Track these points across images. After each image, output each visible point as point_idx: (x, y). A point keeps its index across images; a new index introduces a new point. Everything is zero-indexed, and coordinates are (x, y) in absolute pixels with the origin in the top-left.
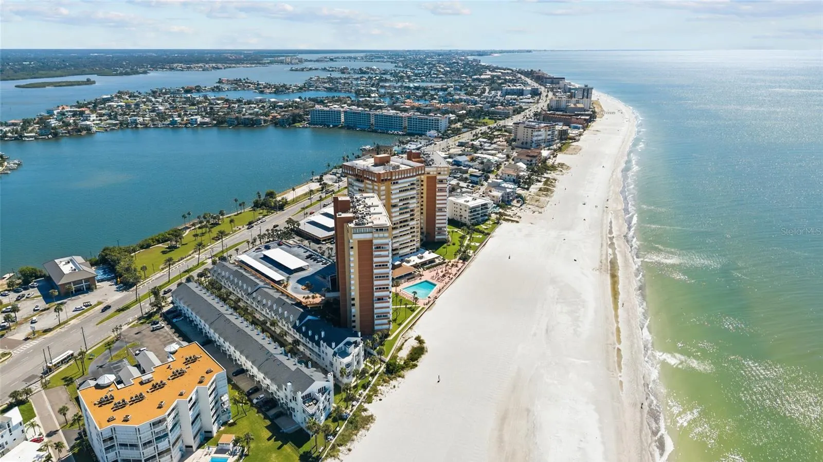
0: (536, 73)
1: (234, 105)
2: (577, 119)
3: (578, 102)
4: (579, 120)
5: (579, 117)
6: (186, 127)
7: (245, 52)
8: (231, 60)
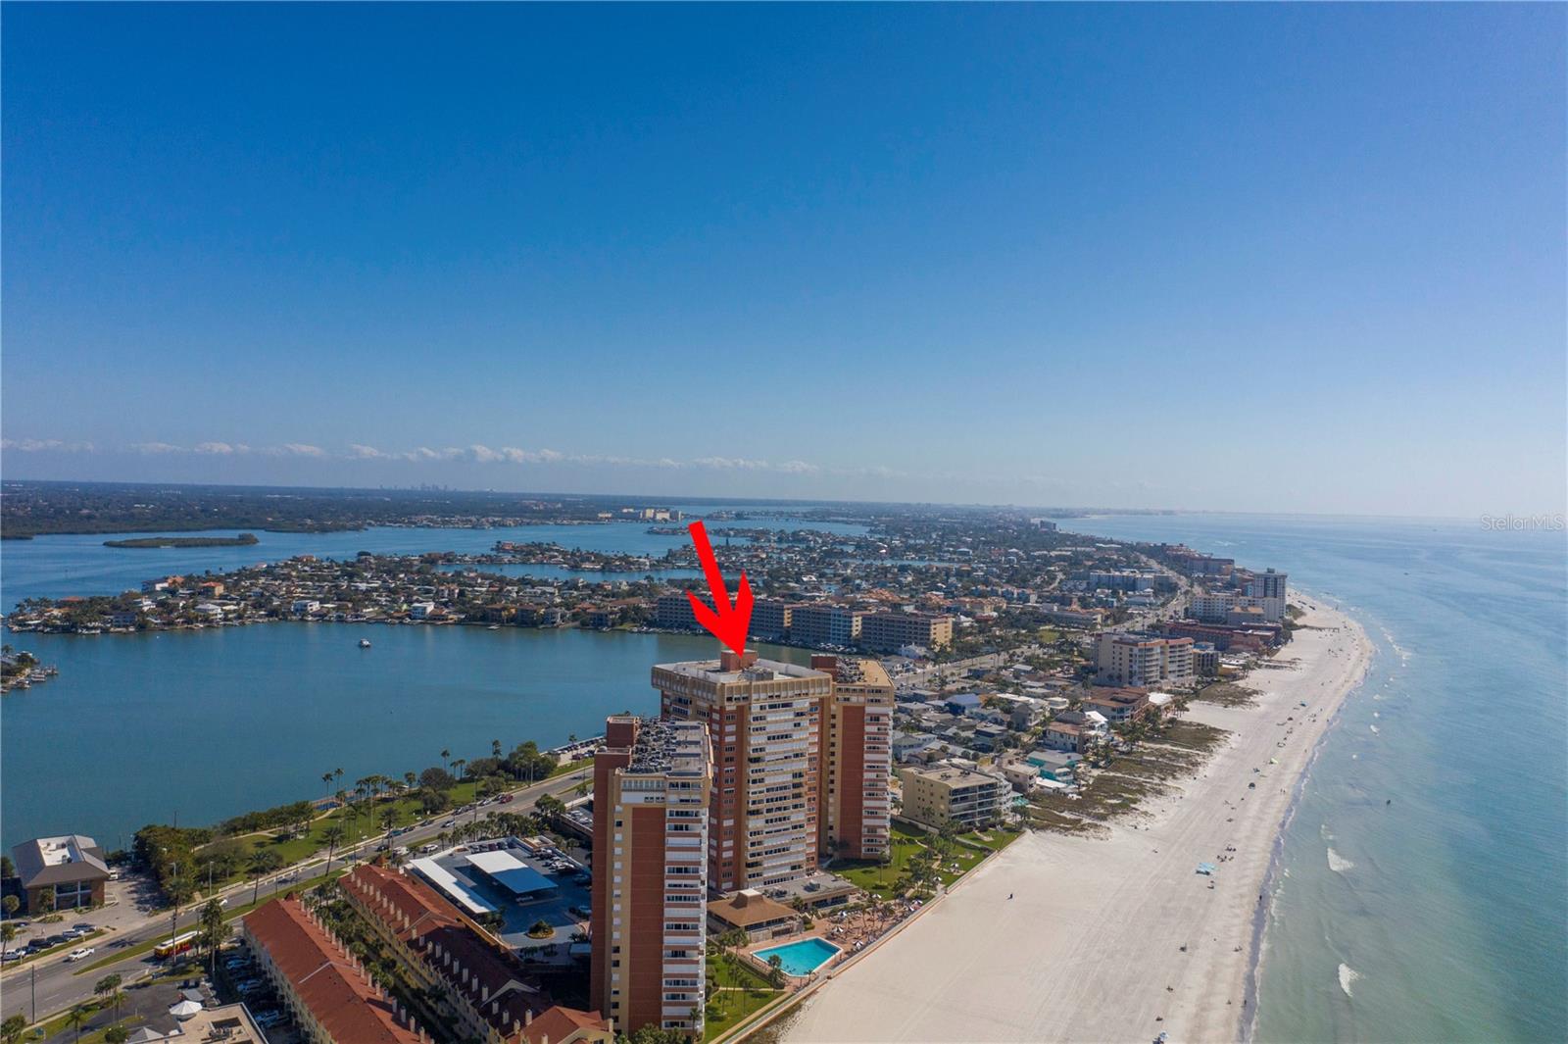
0: (1174, 550)
1: (510, 588)
2: (1245, 636)
3: (1252, 604)
4: (1250, 637)
5: (1250, 631)
6: (401, 623)
7: (568, 499)
8: (534, 511)
